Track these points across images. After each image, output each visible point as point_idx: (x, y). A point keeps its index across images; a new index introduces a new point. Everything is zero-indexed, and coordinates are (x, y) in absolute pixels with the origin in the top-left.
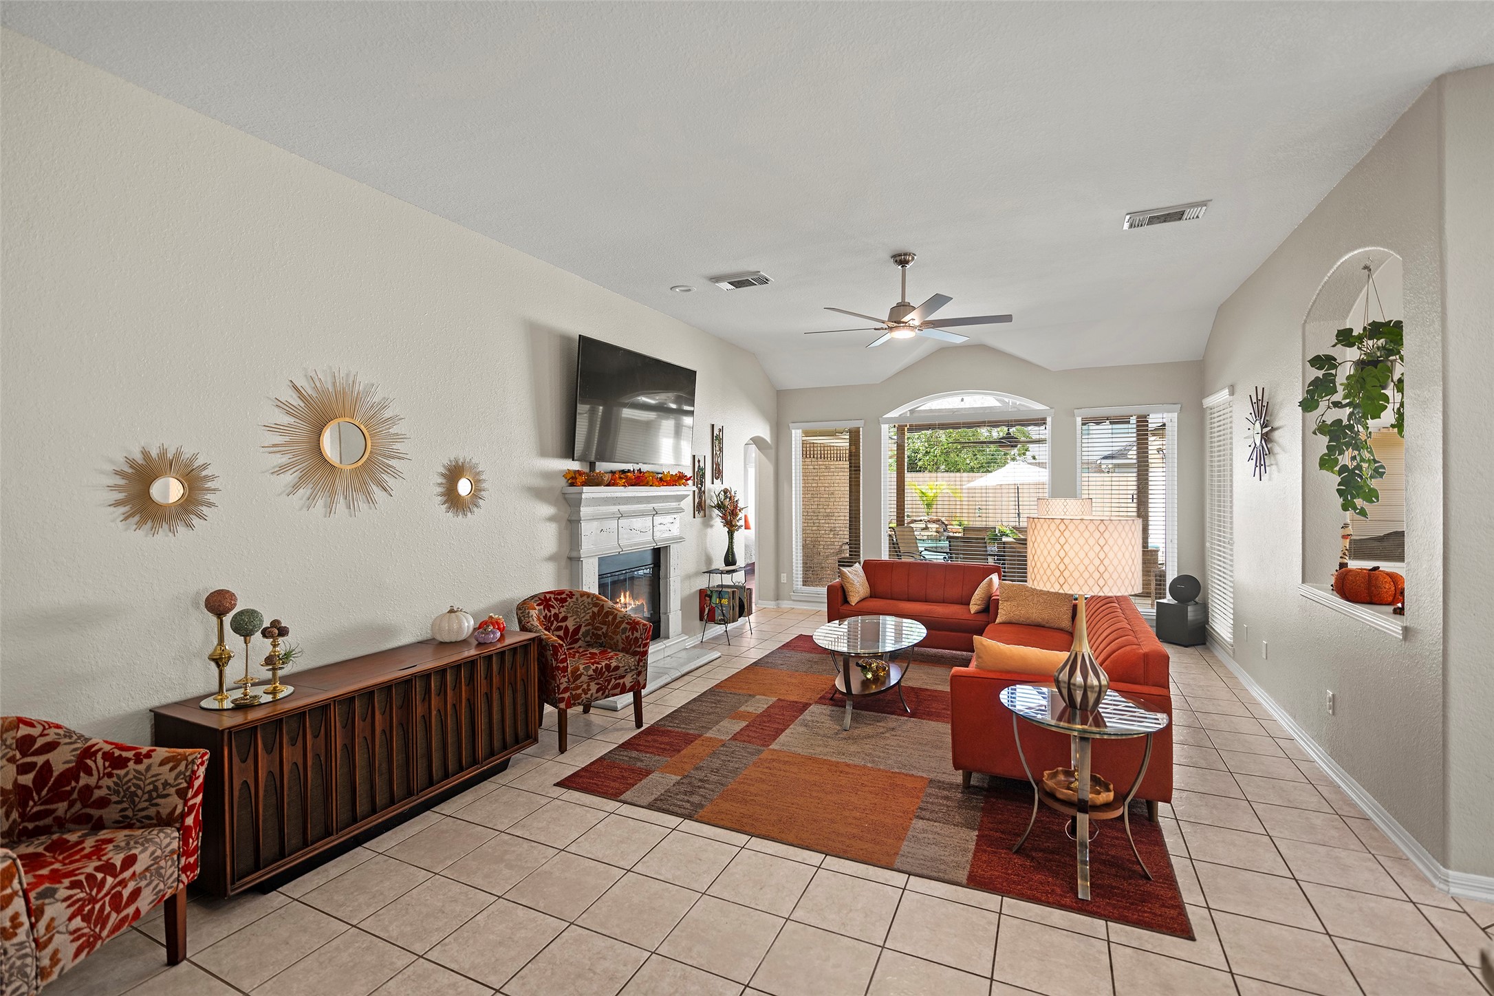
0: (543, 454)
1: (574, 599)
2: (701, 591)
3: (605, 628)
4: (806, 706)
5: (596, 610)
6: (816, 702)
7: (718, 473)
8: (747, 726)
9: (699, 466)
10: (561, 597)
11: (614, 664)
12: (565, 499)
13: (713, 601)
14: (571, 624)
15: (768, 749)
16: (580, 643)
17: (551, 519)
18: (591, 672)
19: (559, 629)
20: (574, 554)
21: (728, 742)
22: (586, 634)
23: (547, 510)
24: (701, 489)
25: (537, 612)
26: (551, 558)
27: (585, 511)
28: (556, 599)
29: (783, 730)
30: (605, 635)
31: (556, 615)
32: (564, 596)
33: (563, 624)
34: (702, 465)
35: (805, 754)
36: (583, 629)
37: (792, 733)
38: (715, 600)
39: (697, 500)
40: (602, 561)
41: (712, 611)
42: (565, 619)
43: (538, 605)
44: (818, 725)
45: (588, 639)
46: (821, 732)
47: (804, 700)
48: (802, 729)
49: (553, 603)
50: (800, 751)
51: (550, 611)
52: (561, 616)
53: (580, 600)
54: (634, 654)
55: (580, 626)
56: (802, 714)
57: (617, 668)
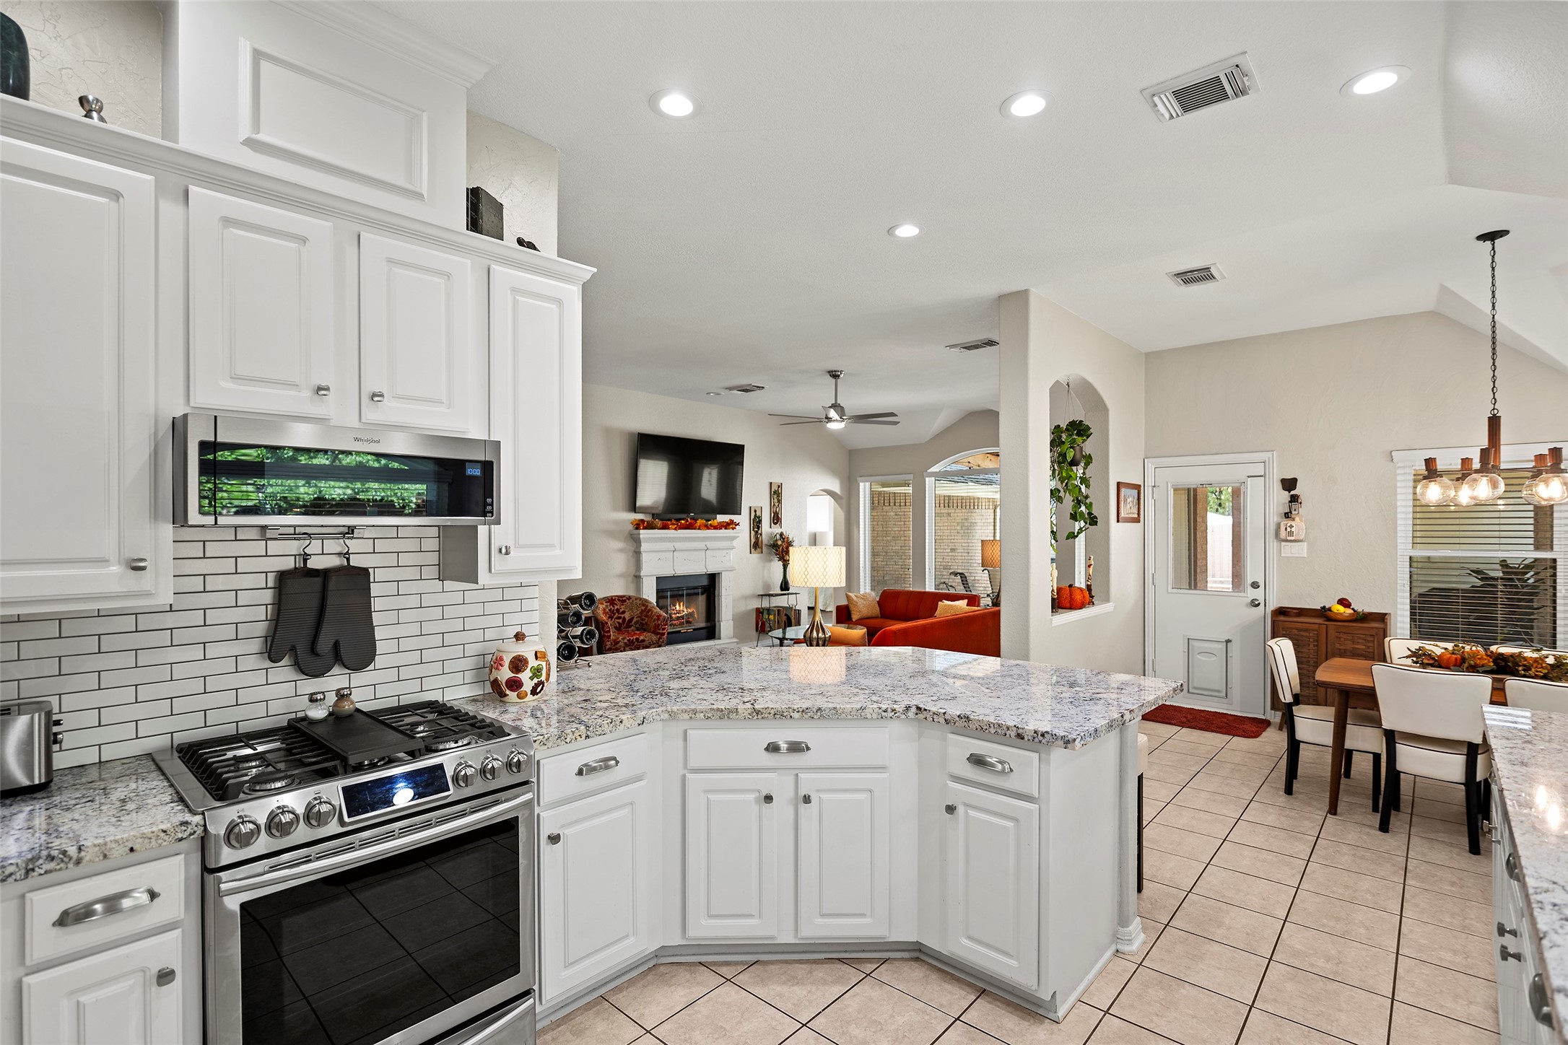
0: (615, 509)
1: (631, 601)
2: (757, 608)
3: (647, 619)
5: (643, 608)
7: (776, 519)
9: (756, 514)
10: (622, 599)
11: (641, 638)
12: (632, 538)
13: (764, 616)
14: (627, 616)
16: (633, 628)
17: (621, 550)
18: (626, 641)
19: (619, 618)
20: (637, 574)
22: (636, 623)
23: (619, 545)
24: (757, 532)
25: (604, 606)
26: (622, 575)
27: (644, 547)
28: (619, 600)
30: (646, 623)
31: (618, 610)
32: (625, 598)
33: (622, 616)
34: (758, 514)
36: (635, 620)
38: (766, 616)
39: (753, 540)
40: (659, 579)
41: (763, 624)
42: (624, 612)
43: (606, 602)
45: (638, 626)
49: (617, 602)
51: (614, 607)
52: (621, 611)
53: (635, 601)
54: (658, 634)
55: (633, 618)
57: (643, 641)
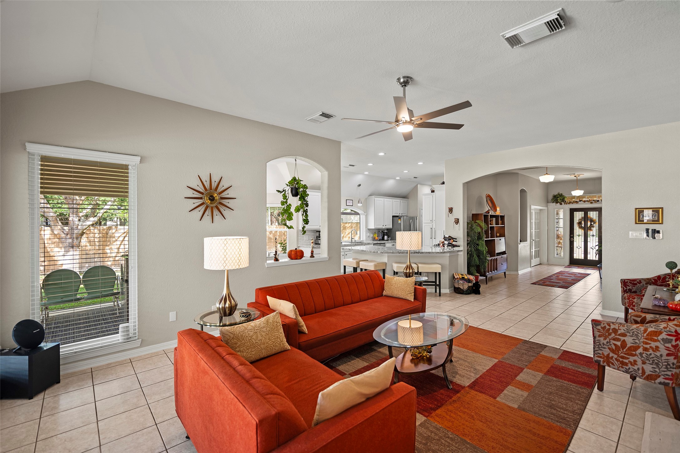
4: (473, 386)
6: (463, 387)
8: (516, 376)
15: (499, 359)
21: (524, 367)
29: (490, 369)
35: (478, 354)
37: (485, 366)
44: (467, 368)
46: (467, 364)
47: (473, 392)
48: (478, 368)
50: (481, 356)
56: (477, 379)
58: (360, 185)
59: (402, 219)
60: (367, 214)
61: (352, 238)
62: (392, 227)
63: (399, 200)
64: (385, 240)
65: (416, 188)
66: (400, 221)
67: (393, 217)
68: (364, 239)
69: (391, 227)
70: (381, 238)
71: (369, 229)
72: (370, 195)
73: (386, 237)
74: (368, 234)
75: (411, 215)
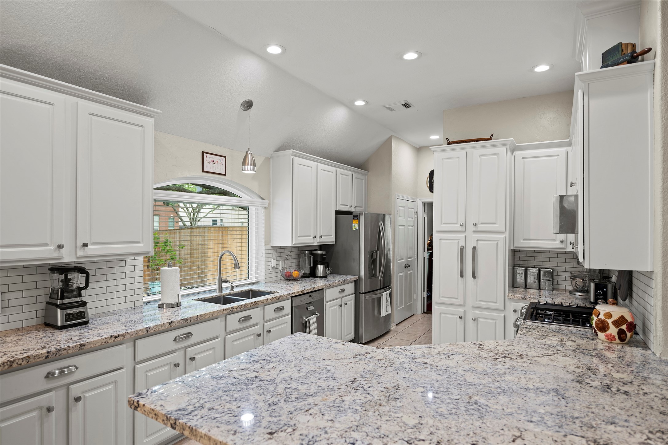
58: (248, 105)
59: (362, 219)
60: (269, 204)
61: (223, 278)
62: (334, 240)
63: (349, 173)
64: (317, 277)
65: (386, 146)
66: (357, 225)
67: (338, 213)
68: (262, 276)
69: (330, 239)
70: (308, 271)
71: (274, 248)
72: (280, 149)
73: (320, 269)
74: (273, 263)
75: (375, 209)
